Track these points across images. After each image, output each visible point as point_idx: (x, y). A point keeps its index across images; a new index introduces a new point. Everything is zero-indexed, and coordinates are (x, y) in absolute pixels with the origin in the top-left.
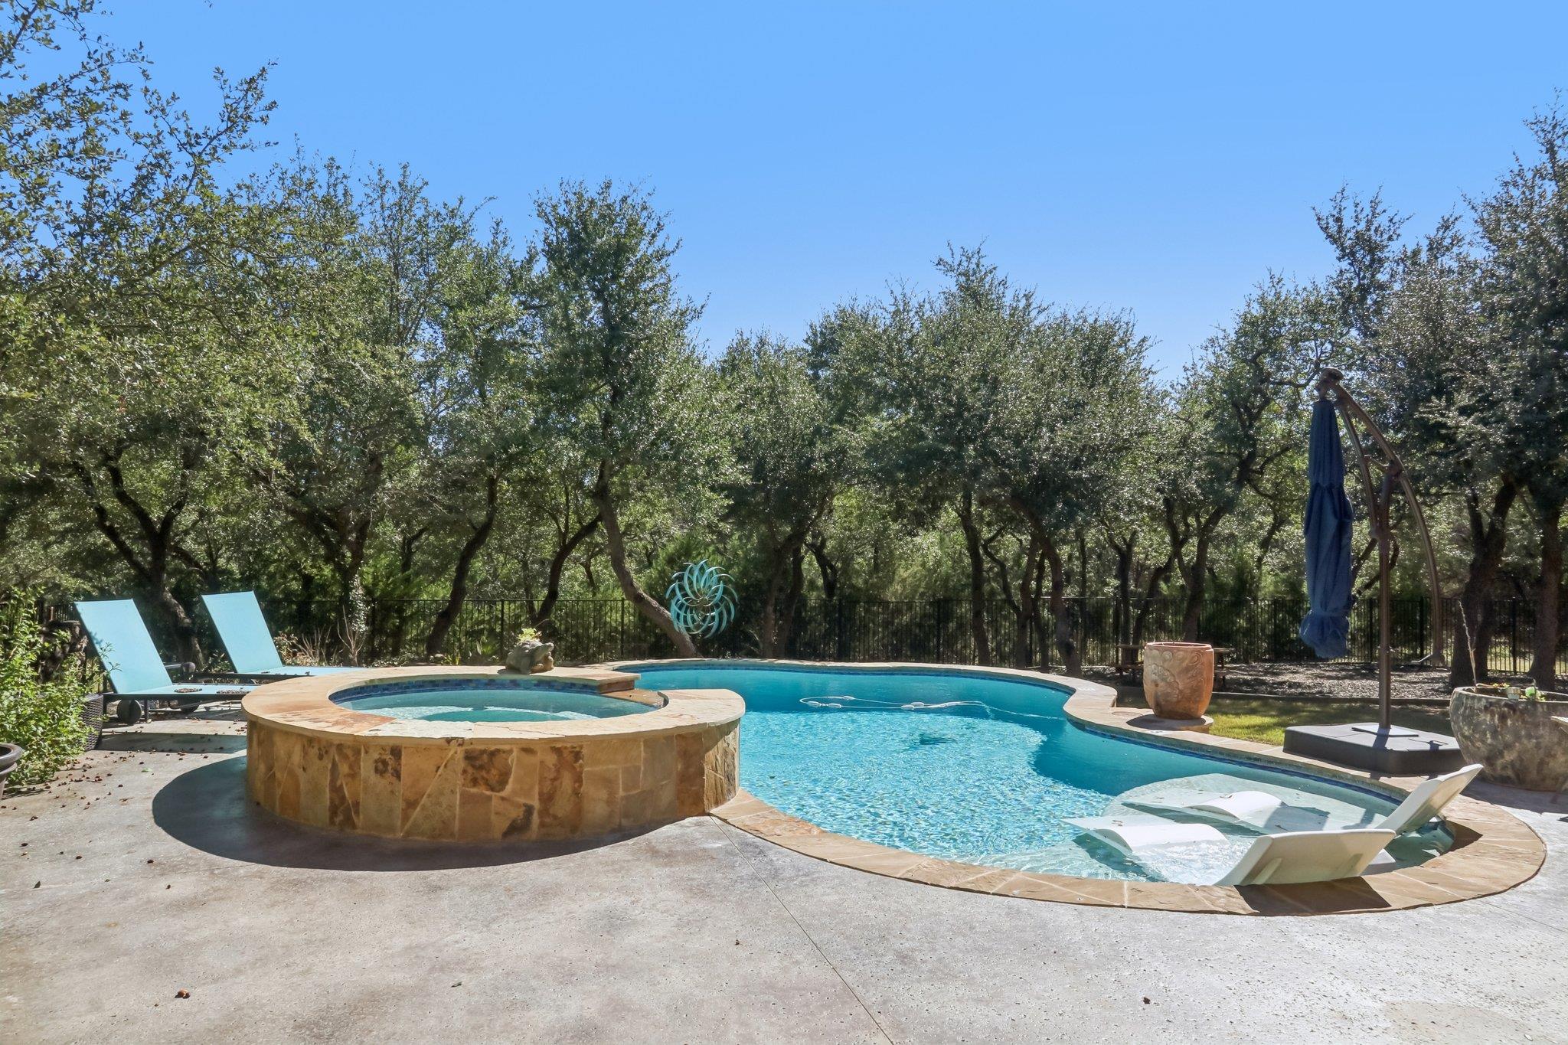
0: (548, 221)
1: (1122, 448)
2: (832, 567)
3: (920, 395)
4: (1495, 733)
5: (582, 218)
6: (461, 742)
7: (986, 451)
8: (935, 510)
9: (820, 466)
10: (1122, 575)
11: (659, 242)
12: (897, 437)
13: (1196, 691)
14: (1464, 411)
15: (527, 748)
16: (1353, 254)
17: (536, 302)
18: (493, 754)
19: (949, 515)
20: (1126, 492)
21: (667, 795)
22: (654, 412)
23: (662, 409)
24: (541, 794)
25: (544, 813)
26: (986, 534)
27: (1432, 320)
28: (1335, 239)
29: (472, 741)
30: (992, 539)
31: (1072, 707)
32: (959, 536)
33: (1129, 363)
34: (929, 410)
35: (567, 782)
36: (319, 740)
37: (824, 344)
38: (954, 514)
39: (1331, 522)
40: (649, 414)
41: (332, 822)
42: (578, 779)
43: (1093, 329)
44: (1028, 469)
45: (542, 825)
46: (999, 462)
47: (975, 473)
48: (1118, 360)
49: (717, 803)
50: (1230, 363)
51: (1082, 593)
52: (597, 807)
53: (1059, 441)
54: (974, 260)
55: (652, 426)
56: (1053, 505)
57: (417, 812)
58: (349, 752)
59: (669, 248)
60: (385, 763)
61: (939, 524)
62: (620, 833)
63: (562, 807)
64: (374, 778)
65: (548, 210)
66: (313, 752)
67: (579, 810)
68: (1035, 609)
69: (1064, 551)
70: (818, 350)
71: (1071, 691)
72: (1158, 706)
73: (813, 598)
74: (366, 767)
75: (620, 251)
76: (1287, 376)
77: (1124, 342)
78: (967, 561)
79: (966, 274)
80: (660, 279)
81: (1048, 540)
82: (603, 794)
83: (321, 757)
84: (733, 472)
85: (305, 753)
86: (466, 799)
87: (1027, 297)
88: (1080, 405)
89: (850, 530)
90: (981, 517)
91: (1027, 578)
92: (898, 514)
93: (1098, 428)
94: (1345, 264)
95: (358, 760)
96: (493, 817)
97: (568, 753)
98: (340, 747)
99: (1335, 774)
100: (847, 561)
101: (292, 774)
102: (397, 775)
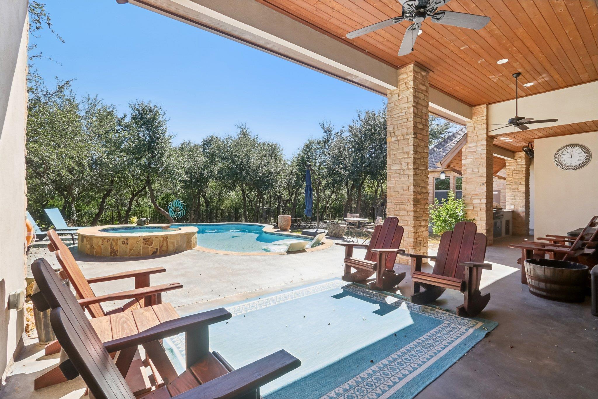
0: (133, 109)
1: (278, 173)
2: (208, 201)
3: (232, 159)
4: (332, 228)
5: (143, 110)
6: (143, 237)
7: (247, 173)
8: (235, 186)
9: (206, 176)
10: (279, 202)
11: (164, 117)
12: (226, 169)
13: (288, 225)
14: (341, 169)
15: (157, 237)
16: (326, 132)
17: (126, 129)
18: (149, 239)
19: (238, 188)
20: (278, 183)
21: (185, 245)
22: (164, 162)
23: (166, 161)
24: (160, 246)
25: (160, 249)
26: (247, 192)
27: (339, 148)
28: (323, 128)
29: (145, 236)
30: (248, 193)
31: (264, 230)
32: (240, 192)
33: (279, 154)
34: (234, 163)
35: (165, 244)
36: (107, 238)
37: (207, 143)
38: (239, 187)
39: (309, 192)
40: (162, 162)
41: (111, 255)
42: (167, 243)
43: (272, 145)
44: (257, 177)
45: (160, 252)
46: (250, 175)
47: (245, 178)
48: (277, 152)
49: (194, 247)
50: (302, 154)
51: (270, 206)
52: (171, 247)
53: (264, 171)
54: (244, 126)
55: (163, 165)
56: (262, 186)
57: (132, 251)
58: (115, 240)
59: (167, 119)
60: (124, 242)
61: (235, 190)
62: (175, 253)
63: (164, 248)
64: (122, 245)
65: (133, 106)
66: (105, 241)
67: (167, 249)
68: (258, 210)
69: (266, 197)
70: (204, 145)
71: (264, 227)
72: (280, 228)
73: (203, 209)
74: (120, 243)
75: (154, 120)
76: (314, 157)
77: (279, 148)
78: (242, 199)
79: (242, 129)
80: (164, 127)
81: (261, 194)
82: (172, 245)
83: (108, 242)
84: (184, 177)
85: (103, 241)
86: (143, 248)
87: (257, 136)
88: (268, 163)
89: (212, 191)
90: (246, 188)
91: (256, 202)
92: (225, 187)
93: (272, 167)
94: (325, 133)
95: (117, 242)
96: (150, 251)
97: (165, 238)
98: (113, 239)
99: (308, 237)
100: (211, 199)
101: (99, 246)
102: (127, 244)
